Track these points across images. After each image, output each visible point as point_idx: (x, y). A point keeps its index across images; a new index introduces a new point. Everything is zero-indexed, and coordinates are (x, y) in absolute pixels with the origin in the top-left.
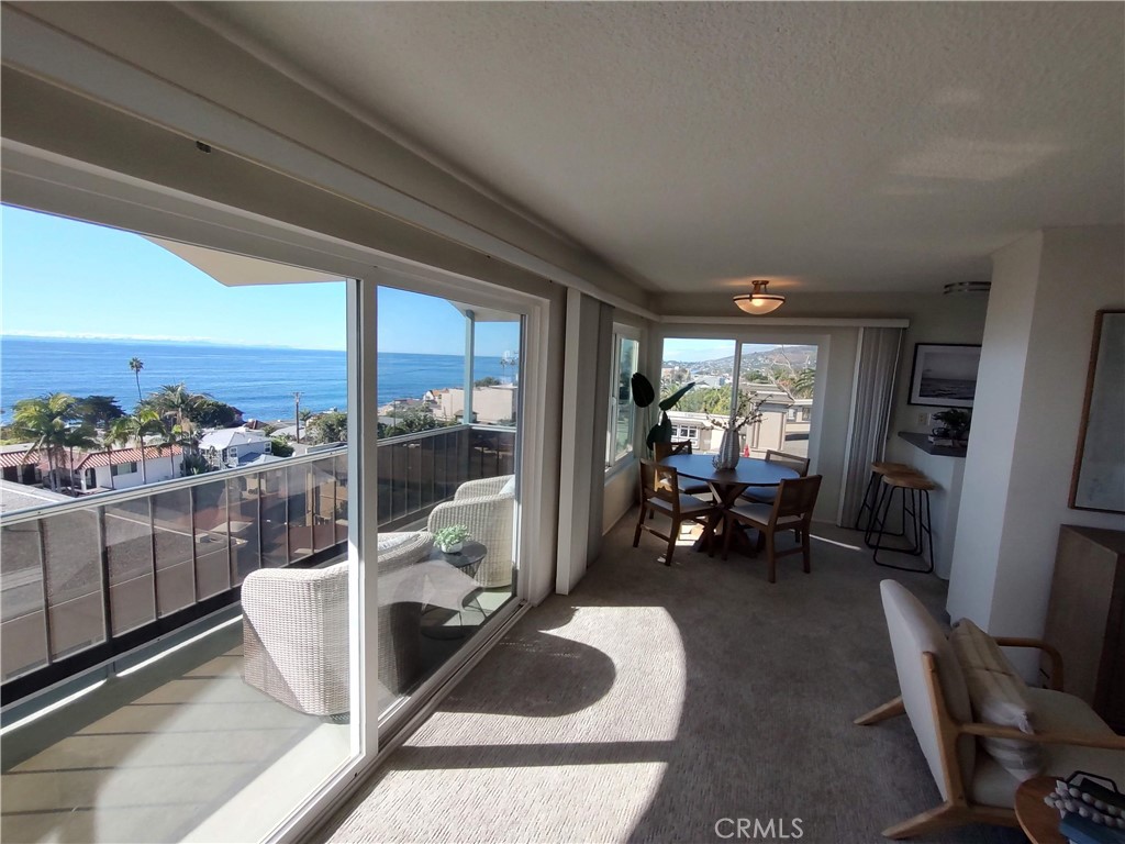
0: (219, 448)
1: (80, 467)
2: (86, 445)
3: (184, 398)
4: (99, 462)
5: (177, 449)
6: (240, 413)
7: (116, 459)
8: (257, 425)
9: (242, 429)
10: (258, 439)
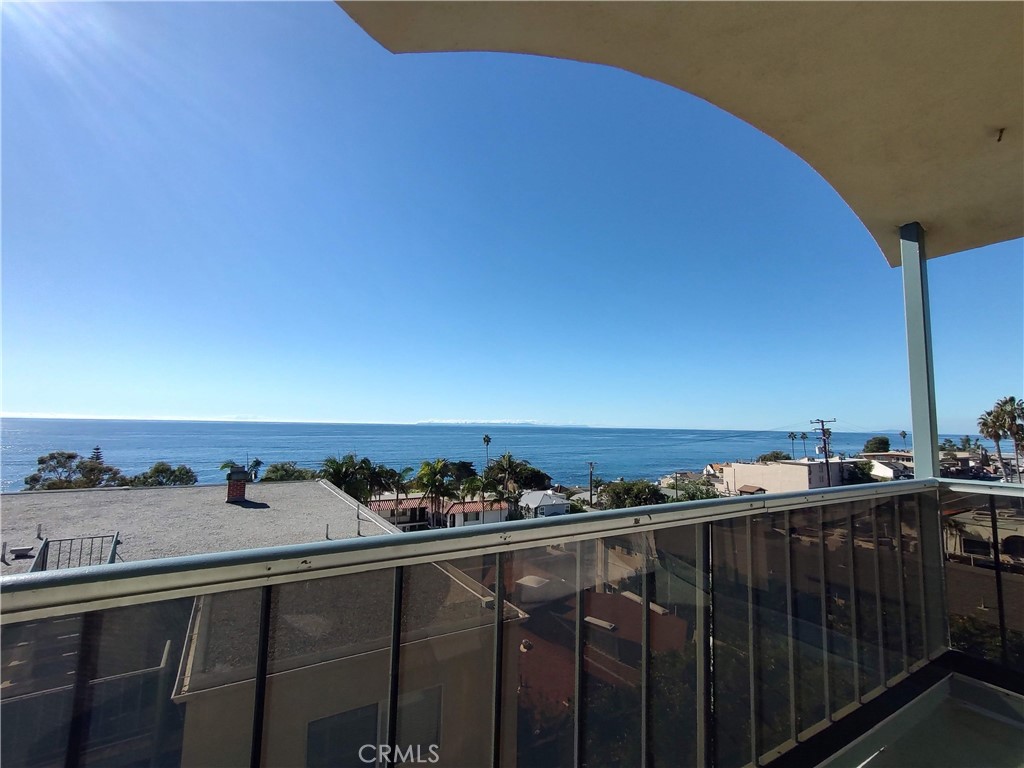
0: (532, 506)
1: (448, 513)
2: (452, 496)
3: (511, 463)
4: (458, 509)
5: (504, 505)
6: (550, 479)
7: (469, 508)
8: (561, 489)
9: (550, 492)
10: (560, 501)
